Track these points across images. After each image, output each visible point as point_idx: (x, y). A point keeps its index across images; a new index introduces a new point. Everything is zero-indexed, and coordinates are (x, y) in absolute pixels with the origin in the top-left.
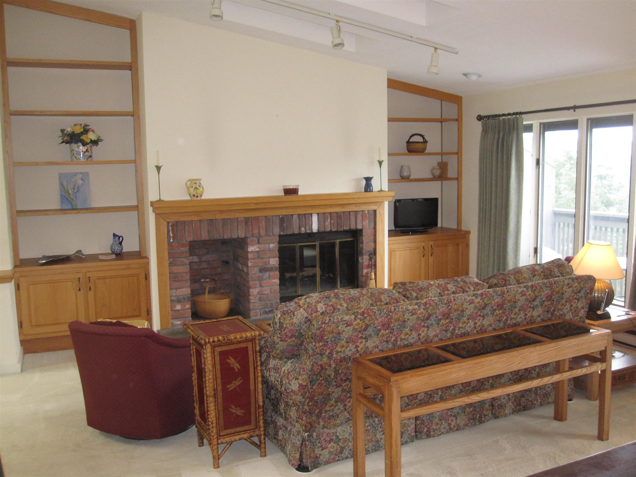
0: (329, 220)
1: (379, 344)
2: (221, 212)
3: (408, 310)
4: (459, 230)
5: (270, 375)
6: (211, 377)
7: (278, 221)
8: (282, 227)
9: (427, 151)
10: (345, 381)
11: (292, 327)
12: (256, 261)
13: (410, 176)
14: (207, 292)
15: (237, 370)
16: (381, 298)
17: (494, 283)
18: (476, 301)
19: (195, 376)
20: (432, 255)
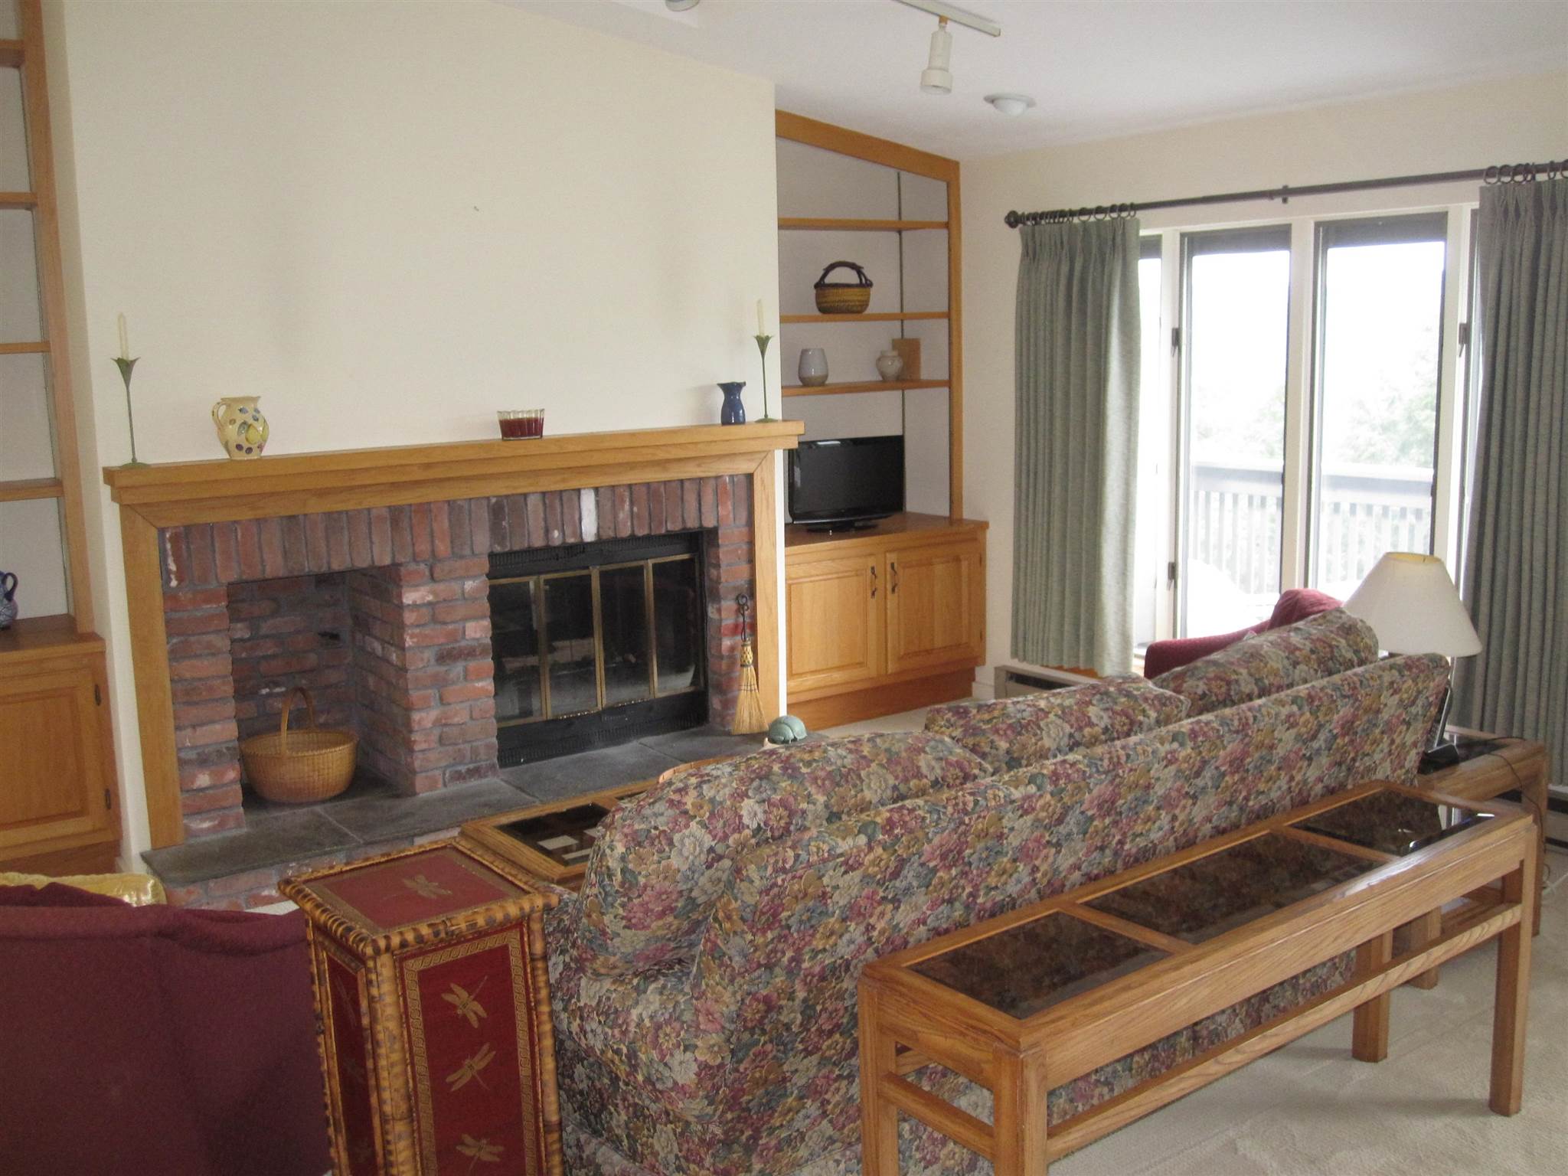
0: (627, 507)
1: (929, 912)
2: (322, 493)
3: (1012, 802)
4: (953, 519)
5: (582, 1028)
6: (396, 1057)
7: (485, 515)
8: (496, 530)
9: (869, 311)
10: (831, 1033)
11: (667, 883)
12: (427, 631)
13: (826, 377)
14: (284, 726)
15: (475, 1024)
16: (918, 767)
17: (1200, 692)
18: (1182, 754)
19: (327, 1046)
20: (893, 590)
